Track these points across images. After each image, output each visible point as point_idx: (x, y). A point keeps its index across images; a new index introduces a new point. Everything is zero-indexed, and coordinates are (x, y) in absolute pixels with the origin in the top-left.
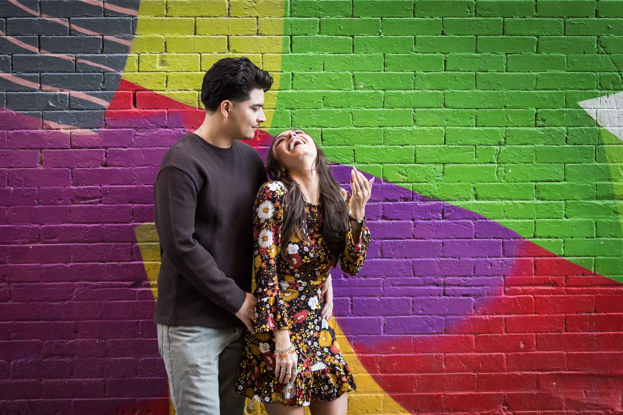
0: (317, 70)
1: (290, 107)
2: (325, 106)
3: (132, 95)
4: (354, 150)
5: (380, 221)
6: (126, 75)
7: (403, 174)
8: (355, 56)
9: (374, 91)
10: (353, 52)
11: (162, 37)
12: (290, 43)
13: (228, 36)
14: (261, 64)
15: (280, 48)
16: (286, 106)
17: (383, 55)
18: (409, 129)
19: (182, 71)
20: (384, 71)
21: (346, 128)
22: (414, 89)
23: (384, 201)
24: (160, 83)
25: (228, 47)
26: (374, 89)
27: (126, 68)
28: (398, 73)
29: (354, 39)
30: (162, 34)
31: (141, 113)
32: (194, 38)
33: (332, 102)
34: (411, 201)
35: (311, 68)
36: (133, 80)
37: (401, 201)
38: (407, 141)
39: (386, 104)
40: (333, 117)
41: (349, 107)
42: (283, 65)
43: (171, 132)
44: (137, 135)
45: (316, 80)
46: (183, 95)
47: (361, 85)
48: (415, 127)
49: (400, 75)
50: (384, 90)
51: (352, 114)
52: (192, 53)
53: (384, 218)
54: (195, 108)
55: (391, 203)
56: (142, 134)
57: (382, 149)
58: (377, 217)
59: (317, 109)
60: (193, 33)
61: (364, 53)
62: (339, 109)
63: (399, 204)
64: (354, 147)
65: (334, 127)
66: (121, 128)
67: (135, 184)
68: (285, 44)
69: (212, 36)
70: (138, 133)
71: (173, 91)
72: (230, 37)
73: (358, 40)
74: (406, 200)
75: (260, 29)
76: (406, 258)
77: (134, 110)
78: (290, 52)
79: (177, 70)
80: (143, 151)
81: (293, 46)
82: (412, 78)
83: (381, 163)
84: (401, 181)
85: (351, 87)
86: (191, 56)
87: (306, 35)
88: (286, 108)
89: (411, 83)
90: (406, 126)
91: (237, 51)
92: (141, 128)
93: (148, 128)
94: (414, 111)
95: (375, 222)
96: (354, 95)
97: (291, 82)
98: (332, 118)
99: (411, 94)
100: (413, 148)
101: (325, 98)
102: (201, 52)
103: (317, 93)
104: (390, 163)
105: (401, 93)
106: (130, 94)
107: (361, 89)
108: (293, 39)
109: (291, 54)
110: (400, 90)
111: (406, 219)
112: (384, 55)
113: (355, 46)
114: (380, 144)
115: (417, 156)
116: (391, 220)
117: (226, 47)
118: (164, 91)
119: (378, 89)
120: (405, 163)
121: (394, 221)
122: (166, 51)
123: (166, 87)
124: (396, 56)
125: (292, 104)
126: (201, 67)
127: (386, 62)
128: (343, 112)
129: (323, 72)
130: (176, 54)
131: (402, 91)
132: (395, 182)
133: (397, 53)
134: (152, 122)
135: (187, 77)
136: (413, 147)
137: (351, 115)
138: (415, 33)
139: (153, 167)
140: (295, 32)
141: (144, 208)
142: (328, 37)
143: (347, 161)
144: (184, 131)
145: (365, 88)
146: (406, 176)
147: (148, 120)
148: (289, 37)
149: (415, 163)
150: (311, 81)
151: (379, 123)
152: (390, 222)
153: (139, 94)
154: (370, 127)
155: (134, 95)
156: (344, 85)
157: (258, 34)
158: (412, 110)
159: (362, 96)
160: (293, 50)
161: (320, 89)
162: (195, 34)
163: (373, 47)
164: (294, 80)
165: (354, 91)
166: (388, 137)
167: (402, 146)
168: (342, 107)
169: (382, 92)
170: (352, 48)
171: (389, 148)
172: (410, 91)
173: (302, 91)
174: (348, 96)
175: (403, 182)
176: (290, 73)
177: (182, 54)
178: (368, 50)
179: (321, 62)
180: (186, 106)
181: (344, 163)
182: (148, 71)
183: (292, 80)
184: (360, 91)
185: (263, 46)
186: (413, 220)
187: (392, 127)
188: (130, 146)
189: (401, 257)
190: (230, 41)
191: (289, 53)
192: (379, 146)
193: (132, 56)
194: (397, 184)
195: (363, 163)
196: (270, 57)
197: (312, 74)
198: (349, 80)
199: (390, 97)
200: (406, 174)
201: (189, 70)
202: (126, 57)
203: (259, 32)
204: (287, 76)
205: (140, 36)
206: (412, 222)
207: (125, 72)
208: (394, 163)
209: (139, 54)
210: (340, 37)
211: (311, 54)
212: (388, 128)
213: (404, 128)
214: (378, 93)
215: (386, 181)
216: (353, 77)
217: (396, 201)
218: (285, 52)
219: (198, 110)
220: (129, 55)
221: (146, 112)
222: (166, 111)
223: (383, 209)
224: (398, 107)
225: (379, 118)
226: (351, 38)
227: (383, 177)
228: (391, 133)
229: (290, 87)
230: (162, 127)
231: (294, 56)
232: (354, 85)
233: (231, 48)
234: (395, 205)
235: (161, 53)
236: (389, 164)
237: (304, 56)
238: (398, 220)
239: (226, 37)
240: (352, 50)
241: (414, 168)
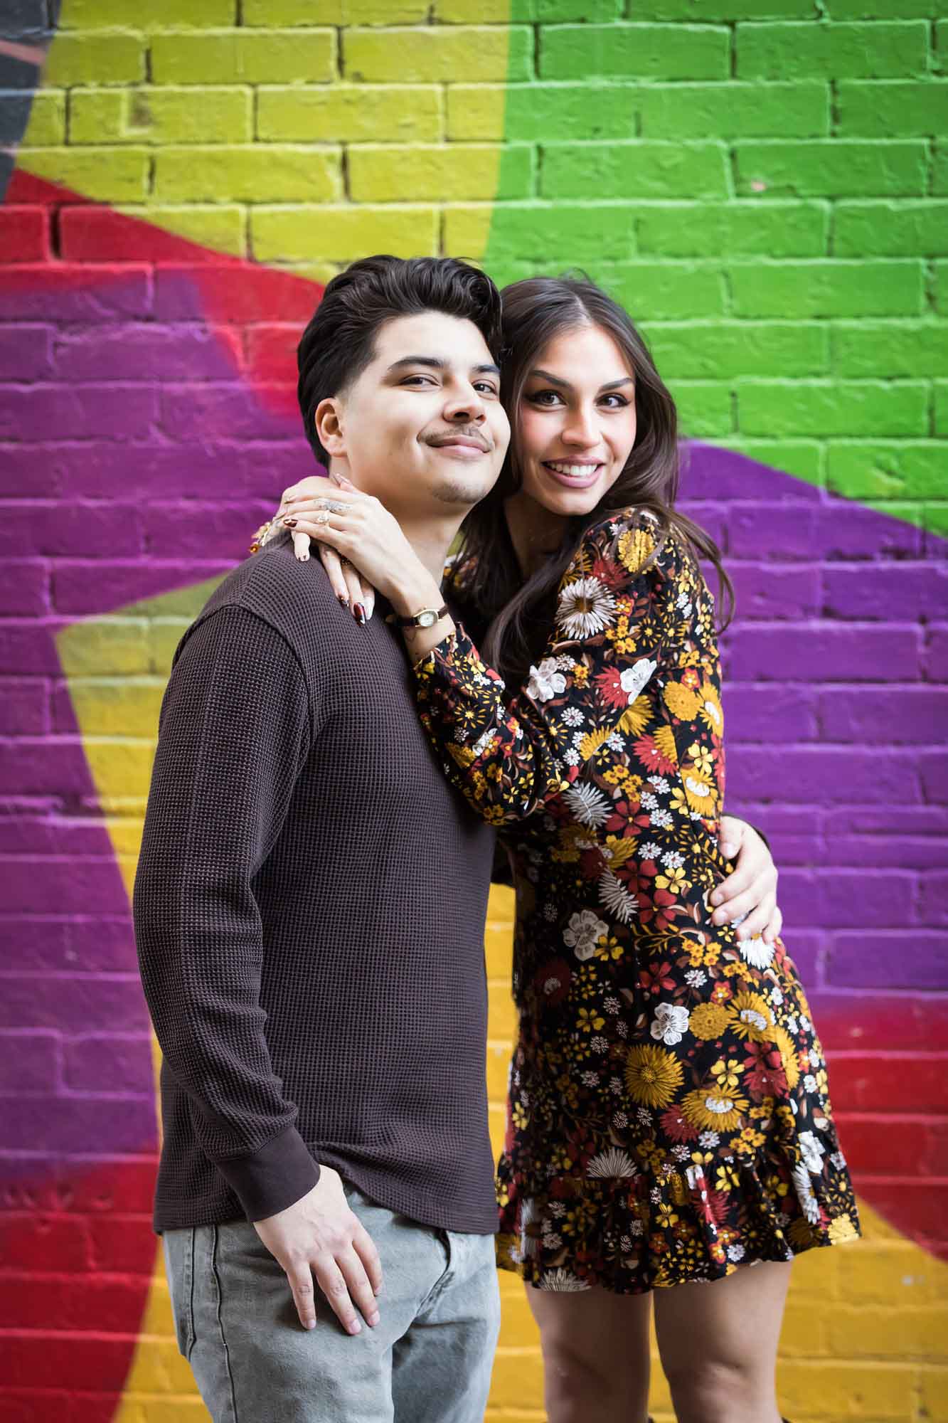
0: (614, 134)
1: (530, 253)
2: (642, 249)
3: (46, 220)
4: (733, 395)
5: (817, 625)
6: (30, 155)
7: (890, 473)
8: (738, 89)
9: (795, 202)
10: (733, 75)
11: (136, 33)
12: (530, 48)
13: (339, 29)
14: (440, 117)
15: (500, 65)
16: (515, 249)
17: (827, 86)
18: (911, 324)
19: (197, 143)
20: (834, 135)
21: (705, 322)
22: (931, 195)
23: (829, 559)
24: (131, 180)
25: (341, 63)
26: (797, 196)
27: (30, 134)
28: (876, 142)
29: (738, 35)
30: (135, 26)
31: (75, 274)
32: (234, 37)
33: (663, 236)
34: (915, 557)
35: (597, 130)
36: (51, 173)
37: (883, 559)
38: (903, 363)
39: (837, 246)
40: (666, 284)
41: (716, 253)
42: (510, 120)
43: (162, 335)
44: (64, 345)
45: (609, 166)
46: (198, 217)
47: (755, 180)
48: (931, 320)
49: (884, 149)
50: (832, 198)
51: (726, 275)
52: (226, 83)
53: (827, 613)
54: (235, 260)
55: (851, 567)
56: (76, 340)
57: (824, 390)
58: (808, 612)
59: (613, 258)
60: (233, 19)
61: (769, 79)
62: (689, 264)
63: (878, 572)
64: (734, 384)
65: (667, 319)
66: (16, 320)
67: (56, 496)
68: (516, 53)
69: (288, 31)
70: (64, 338)
71: (170, 203)
72: (346, 32)
73: (747, 35)
74: (899, 555)
75: (437, 6)
76: (897, 743)
77: (54, 264)
78: (531, 74)
79: (182, 137)
80: (80, 394)
81: (543, 57)
82: (923, 158)
83: (821, 437)
84: (884, 493)
85: (723, 189)
86: (224, 94)
87: (583, 20)
88: (520, 258)
89: (917, 175)
90: (901, 316)
91: (366, 75)
92: (73, 322)
93: (94, 323)
94: (930, 268)
95: (800, 626)
96: (733, 215)
97: (534, 173)
98: (663, 289)
99: (920, 211)
100: (921, 388)
101: (641, 227)
102: (253, 79)
103: (616, 210)
104: (850, 436)
105: (885, 209)
106: (39, 216)
107: (758, 196)
108: (542, 37)
109: (535, 84)
110: (884, 195)
111: (903, 616)
112: (833, 82)
113: (740, 55)
114: (817, 375)
115: (939, 413)
116: (852, 619)
117: (333, 64)
118: (142, 204)
119: (813, 196)
120: (898, 436)
121: (862, 626)
122: (149, 80)
123: (151, 191)
124: (872, 88)
125: (535, 245)
126: (255, 127)
127: (839, 105)
128: (700, 272)
129: (633, 142)
130: (177, 89)
131: (890, 204)
132: (865, 499)
133: (874, 77)
134: (108, 304)
135: (214, 160)
136: (925, 383)
137: (722, 282)
138: (933, 13)
139: (111, 445)
140: (548, 11)
141: (83, 571)
142: (651, 29)
143: (710, 427)
144: (204, 331)
145: (771, 192)
146: (902, 478)
147: (97, 297)
148: (529, 30)
149: (932, 434)
150: (597, 171)
151: (815, 306)
152: (847, 626)
153: (68, 215)
154: (783, 317)
155: (55, 218)
156: (702, 185)
157: (431, 21)
158: (923, 262)
159: (758, 219)
160: (543, 71)
161: (624, 196)
162: (239, 23)
163: (796, 58)
164: (545, 167)
165: (734, 202)
166: (843, 352)
167: (889, 379)
168: (695, 255)
169: (825, 205)
170: (727, 61)
171: (848, 388)
172: (915, 203)
173: (568, 203)
174: (712, 217)
175: (891, 498)
176: (530, 145)
177: (197, 89)
178: (779, 68)
179: (631, 109)
180: (212, 253)
181: (697, 436)
182: (91, 144)
183: (539, 165)
184: (753, 203)
185: (446, 58)
186: (923, 621)
187: (858, 316)
188: (42, 377)
189: (883, 742)
190: (346, 45)
191: (526, 79)
192: (814, 382)
193: (49, 94)
194: (872, 506)
195: (762, 436)
196: (468, 95)
197: (599, 149)
198: (718, 166)
199: (848, 222)
200: (900, 472)
201: (218, 137)
202: (29, 101)
203: (436, 15)
204: (521, 156)
205: (71, 34)
206: (917, 628)
207: (28, 145)
208: (860, 436)
209: (68, 89)
210: (690, 27)
211: (598, 82)
212: (845, 323)
213: (896, 322)
214: (811, 209)
215: (834, 495)
216: (733, 155)
217: (866, 557)
218: (516, 76)
219: (245, 265)
220: (37, 93)
221: (86, 273)
222: (148, 268)
223: (826, 586)
224: (875, 254)
225: (815, 290)
226: (726, 30)
227: (829, 483)
228: (852, 337)
229: (531, 189)
230: (137, 318)
231: (544, 91)
232: (738, 180)
233: (349, 68)
234: (863, 574)
235: (134, 84)
236: (846, 442)
237: (574, 91)
238: (874, 619)
239: (331, 32)
240: (727, 71)
241: (927, 453)
